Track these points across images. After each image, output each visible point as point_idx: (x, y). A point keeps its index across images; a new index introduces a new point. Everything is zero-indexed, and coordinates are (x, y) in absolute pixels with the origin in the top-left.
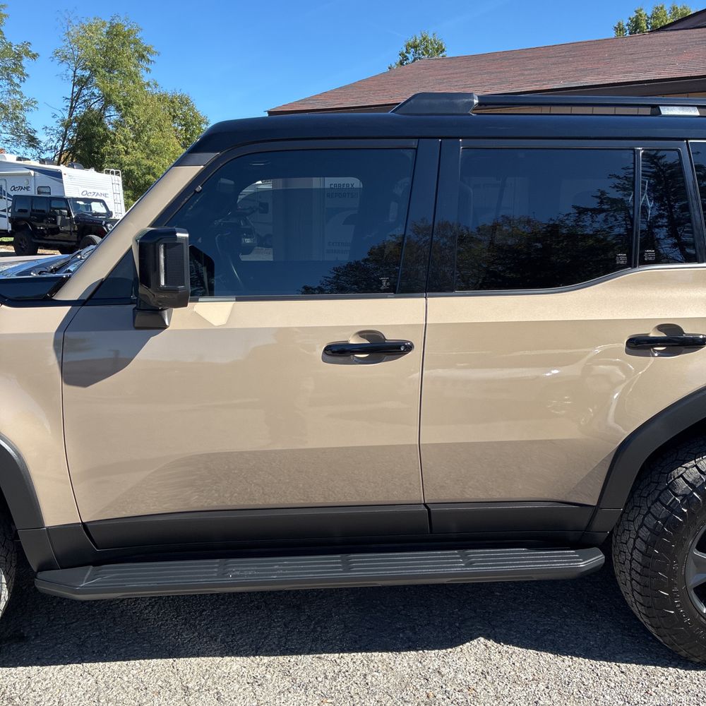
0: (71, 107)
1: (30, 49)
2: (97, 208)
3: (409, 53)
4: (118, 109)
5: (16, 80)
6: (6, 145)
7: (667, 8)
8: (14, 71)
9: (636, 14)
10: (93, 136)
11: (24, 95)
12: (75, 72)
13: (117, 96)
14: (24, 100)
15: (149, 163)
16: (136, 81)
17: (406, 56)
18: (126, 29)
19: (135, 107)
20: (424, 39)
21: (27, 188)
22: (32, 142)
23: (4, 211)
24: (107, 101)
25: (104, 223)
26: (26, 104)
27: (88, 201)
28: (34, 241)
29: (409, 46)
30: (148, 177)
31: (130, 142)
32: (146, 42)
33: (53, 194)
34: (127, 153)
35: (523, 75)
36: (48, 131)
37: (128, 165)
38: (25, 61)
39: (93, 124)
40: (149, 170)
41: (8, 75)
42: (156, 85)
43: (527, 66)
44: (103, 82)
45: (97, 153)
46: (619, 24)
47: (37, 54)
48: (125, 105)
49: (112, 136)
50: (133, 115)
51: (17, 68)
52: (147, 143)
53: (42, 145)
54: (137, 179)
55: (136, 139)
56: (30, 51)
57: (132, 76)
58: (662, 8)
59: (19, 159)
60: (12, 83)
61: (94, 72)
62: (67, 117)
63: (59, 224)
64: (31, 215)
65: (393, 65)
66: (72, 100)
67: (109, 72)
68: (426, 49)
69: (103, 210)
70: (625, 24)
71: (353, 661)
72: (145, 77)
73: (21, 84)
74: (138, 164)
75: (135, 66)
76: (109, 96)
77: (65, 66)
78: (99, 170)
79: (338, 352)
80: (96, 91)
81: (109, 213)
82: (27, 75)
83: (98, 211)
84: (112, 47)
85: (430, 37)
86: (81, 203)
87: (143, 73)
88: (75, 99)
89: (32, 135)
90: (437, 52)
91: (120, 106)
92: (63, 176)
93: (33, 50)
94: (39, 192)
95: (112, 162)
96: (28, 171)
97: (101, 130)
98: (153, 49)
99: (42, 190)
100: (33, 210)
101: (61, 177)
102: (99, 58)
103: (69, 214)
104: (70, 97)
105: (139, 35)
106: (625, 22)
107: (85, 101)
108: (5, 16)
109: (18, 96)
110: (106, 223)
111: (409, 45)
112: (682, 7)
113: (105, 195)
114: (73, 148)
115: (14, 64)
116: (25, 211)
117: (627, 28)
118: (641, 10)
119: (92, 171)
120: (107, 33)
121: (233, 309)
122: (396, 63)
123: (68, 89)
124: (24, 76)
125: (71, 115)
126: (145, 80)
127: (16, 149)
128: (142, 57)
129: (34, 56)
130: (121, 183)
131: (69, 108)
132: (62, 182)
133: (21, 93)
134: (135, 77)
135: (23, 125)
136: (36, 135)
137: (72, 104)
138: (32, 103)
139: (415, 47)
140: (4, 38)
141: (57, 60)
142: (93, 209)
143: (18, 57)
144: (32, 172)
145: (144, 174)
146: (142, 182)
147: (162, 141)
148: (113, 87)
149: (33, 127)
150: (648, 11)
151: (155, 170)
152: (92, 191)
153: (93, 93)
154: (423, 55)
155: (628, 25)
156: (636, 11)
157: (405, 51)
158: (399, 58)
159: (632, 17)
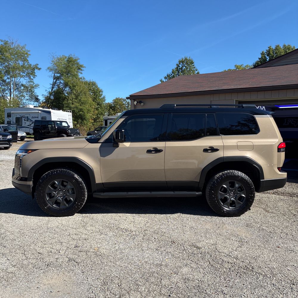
0: (52, 87)
1: (38, 66)
2: (64, 124)
3: (180, 64)
4: (70, 88)
5: (32, 77)
6: (27, 101)
7: (281, 46)
8: (31, 74)
10: (60, 98)
11: (34, 82)
12: (54, 75)
13: (70, 83)
14: (34, 85)
15: (81, 107)
16: (77, 77)
18: (74, 59)
19: (76, 87)
20: (186, 59)
21: (38, 117)
22: (37, 100)
23: (29, 126)
24: (66, 85)
25: (67, 130)
26: (35, 86)
27: (61, 122)
28: (42, 136)
29: (180, 62)
30: (81, 113)
31: (74, 100)
32: (81, 63)
33: (47, 120)
34: (73, 104)
35: (208, 84)
36: (44, 96)
37: (73, 108)
38: (36, 71)
39: (61, 93)
40: (81, 110)
41: (29, 76)
42: (84, 78)
43: (210, 81)
44: (65, 78)
45: (61, 104)
46: (262, 52)
47: (41, 68)
48: (73, 86)
49: (67, 98)
50: (75, 90)
51: (33, 73)
52: (80, 100)
53: (41, 101)
54: (76, 113)
55: (76, 99)
56: (38, 67)
57: (75, 76)
58: (278, 46)
59: (35, 107)
60: (30, 78)
61: (62, 75)
62: (50, 91)
63: (50, 130)
64: (41, 127)
65: (174, 69)
66: (53, 85)
67: (68, 75)
68: (187, 62)
69: (66, 125)
71: (153, 215)
72: (80, 76)
73: (34, 79)
74: (77, 108)
75: (77, 72)
76: (67, 83)
77: (51, 73)
78: (64, 110)
79: (149, 151)
80: (62, 81)
81: (69, 126)
82: (36, 76)
83: (65, 125)
84: (69, 66)
85: (188, 58)
86: (59, 123)
87: (80, 74)
88: (54, 84)
89: (37, 97)
90: (191, 63)
91: (71, 87)
92: (51, 113)
93: (39, 67)
94: (42, 119)
95: (67, 107)
96: (38, 111)
97: (63, 95)
98: (84, 66)
99: (43, 118)
100: (42, 125)
101: (50, 113)
102: (64, 70)
103: (55, 127)
104: (52, 83)
105: (78, 61)
107: (58, 85)
108: (29, 54)
109: (32, 83)
110: (68, 130)
113: (66, 119)
114: (53, 102)
115: (32, 72)
116: (39, 126)
118: (271, 47)
119: (61, 111)
120: (67, 61)
121: (130, 144)
123: (51, 81)
124: (35, 76)
125: (52, 90)
126: (80, 77)
127: (31, 103)
128: (79, 69)
129: (40, 69)
130: (71, 115)
131: (52, 88)
132: (51, 115)
133: (33, 82)
134: (76, 76)
135: (34, 94)
136: (39, 97)
137: (53, 86)
138: (37, 86)
139: (182, 62)
140: (29, 63)
141: (48, 71)
142: (63, 125)
143: (34, 69)
144: (40, 112)
145: (79, 112)
146: (78, 114)
147: (86, 99)
148: (69, 80)
149: (37, 94)
150: (273, 47)
151: (83, 110)
152: (61, 118)
153: (61, 82)
155: (266, 52)
156: (268, 48)
157: (178, 63)
158: (176, 66)
159: (267, 50)
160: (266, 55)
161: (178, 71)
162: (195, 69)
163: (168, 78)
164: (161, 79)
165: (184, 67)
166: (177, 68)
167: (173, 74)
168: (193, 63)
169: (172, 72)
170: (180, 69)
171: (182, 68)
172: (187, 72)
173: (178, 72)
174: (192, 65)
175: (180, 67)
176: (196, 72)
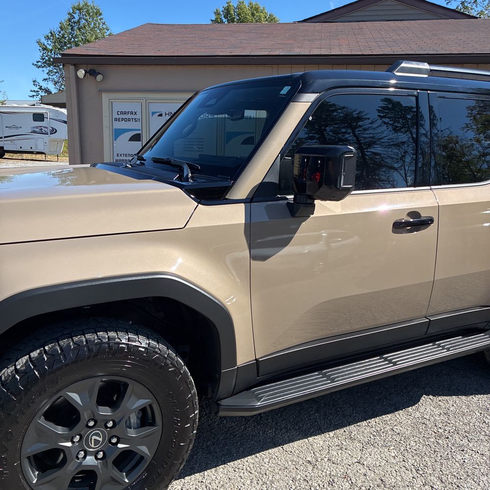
3: (75, 13)
7: (246, 4)
9: (227, 5)
17: (73, 16)
20: (86, 4)
46: (217, 10)
58: (243, 3)
65: (63, 21)
68: (88, 12)
70: (220, 10)
85: (90, 3)
90: (96, 14)
106: (221, 9)
111: (74, 7)
112: (255, 4)
117: (222, 13)
118: (230, 2)
122: (65, 20)
139: (79, 9)
150: (234, 4)
154: (86, 16)
155: (222, 11)
156: (227, 3)
157: (71, 11)
158: (67, 17)
159: (225, 6)
160: (223, 16)
161: (71, 26)
162: (105, 26)
163: (53, 39)
164: (39, 40)
165: (84, 21)
166: (69, 20)
167: (62, 32)
168: (100, 14)
169: (61, 28)
170: (75, 22)
171: (79, 21)
172: (90, 31)
173: (72, 29)
174: (99, 17)
175: (75, 18)
176: (108, 33)
